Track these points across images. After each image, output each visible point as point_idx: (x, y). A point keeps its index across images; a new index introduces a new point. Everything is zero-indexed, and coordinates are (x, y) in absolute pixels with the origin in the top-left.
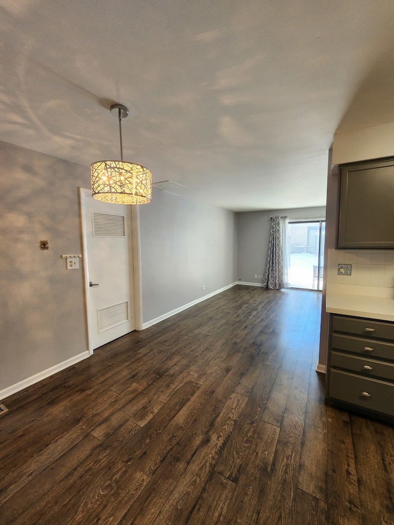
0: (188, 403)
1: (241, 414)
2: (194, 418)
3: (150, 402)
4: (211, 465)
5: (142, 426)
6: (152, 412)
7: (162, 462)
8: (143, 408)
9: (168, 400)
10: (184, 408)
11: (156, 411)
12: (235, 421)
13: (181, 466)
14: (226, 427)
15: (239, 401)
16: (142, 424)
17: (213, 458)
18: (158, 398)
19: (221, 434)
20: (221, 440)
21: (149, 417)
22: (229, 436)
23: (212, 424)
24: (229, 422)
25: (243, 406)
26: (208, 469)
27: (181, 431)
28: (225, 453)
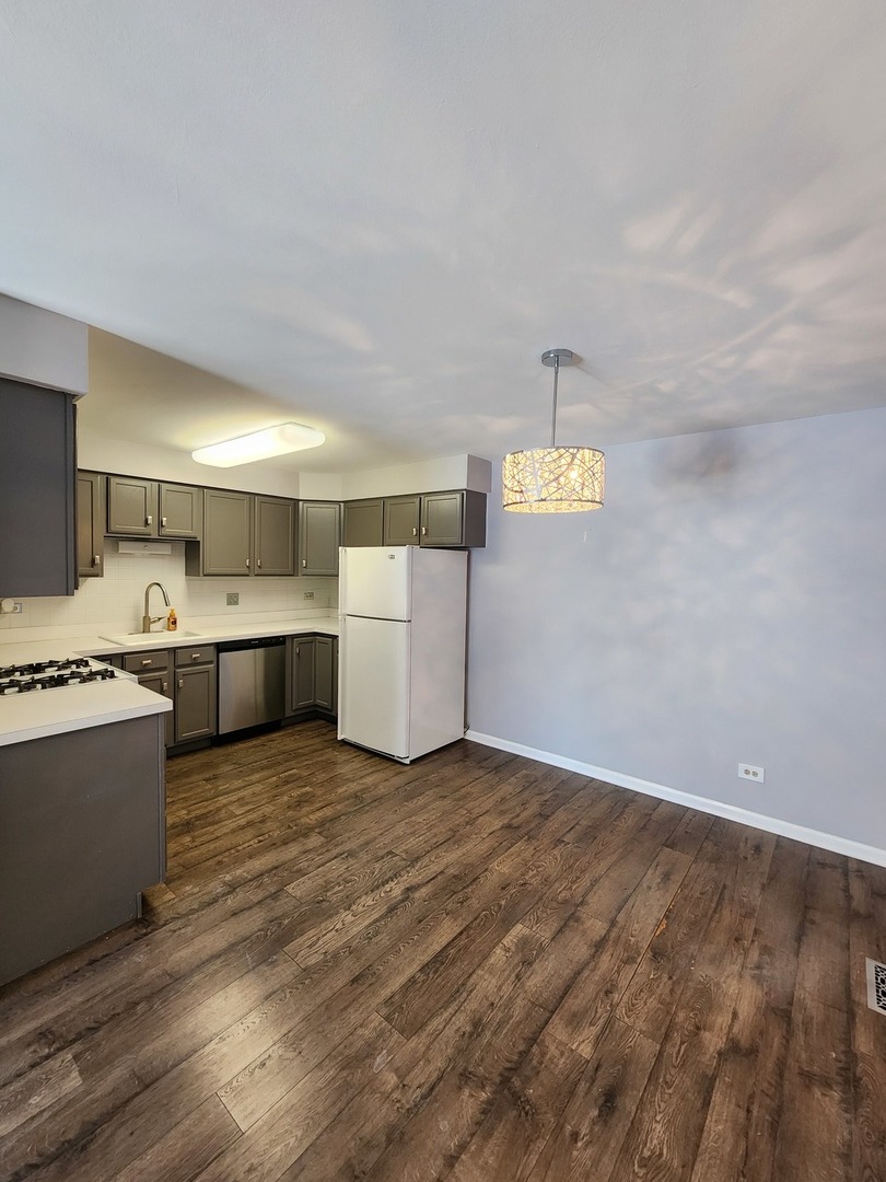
0: (426, 958)
1: (331, 916)
2: (421, 925)
3: (518, 977)
4: (414, 867)
5: (519, 926)
6: (507, 950)
7: (477, 878)
8: (530, 964)
9: (474, 976)
10: (438, 948)
11: (498, 951)
12: (348, 908)
13: (452, 871)
14: (370, 903)
15: (310, 946)
16: (519, 930)
17: (408, 872)
18: (501, 987)
19: (383, 895)
20: (387, 887)
21: (512, 941)
22: (372, 891)
23: (392, 910)
24: (361, 909)
25: (312, 932)
26: (419, 864)
27: (449, 908)
28: (389, 874)
